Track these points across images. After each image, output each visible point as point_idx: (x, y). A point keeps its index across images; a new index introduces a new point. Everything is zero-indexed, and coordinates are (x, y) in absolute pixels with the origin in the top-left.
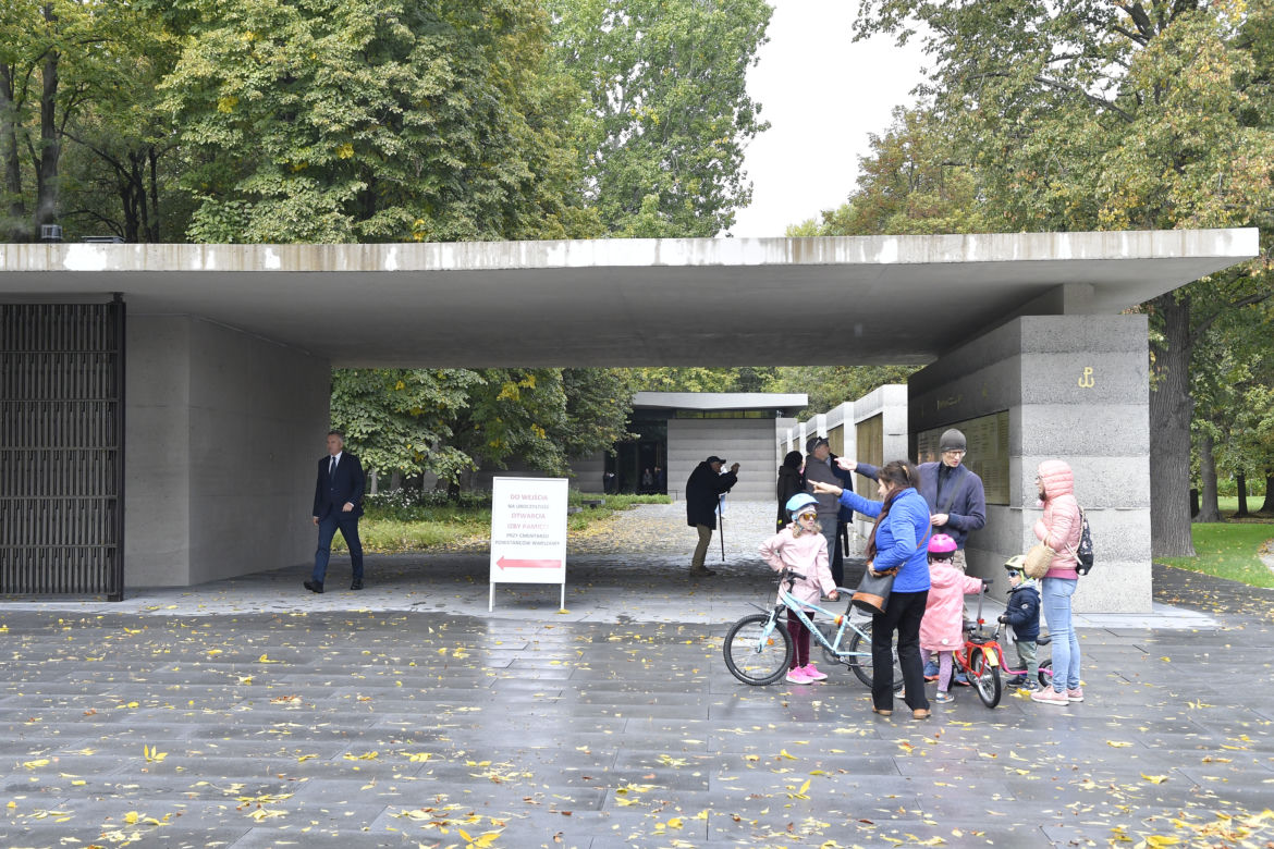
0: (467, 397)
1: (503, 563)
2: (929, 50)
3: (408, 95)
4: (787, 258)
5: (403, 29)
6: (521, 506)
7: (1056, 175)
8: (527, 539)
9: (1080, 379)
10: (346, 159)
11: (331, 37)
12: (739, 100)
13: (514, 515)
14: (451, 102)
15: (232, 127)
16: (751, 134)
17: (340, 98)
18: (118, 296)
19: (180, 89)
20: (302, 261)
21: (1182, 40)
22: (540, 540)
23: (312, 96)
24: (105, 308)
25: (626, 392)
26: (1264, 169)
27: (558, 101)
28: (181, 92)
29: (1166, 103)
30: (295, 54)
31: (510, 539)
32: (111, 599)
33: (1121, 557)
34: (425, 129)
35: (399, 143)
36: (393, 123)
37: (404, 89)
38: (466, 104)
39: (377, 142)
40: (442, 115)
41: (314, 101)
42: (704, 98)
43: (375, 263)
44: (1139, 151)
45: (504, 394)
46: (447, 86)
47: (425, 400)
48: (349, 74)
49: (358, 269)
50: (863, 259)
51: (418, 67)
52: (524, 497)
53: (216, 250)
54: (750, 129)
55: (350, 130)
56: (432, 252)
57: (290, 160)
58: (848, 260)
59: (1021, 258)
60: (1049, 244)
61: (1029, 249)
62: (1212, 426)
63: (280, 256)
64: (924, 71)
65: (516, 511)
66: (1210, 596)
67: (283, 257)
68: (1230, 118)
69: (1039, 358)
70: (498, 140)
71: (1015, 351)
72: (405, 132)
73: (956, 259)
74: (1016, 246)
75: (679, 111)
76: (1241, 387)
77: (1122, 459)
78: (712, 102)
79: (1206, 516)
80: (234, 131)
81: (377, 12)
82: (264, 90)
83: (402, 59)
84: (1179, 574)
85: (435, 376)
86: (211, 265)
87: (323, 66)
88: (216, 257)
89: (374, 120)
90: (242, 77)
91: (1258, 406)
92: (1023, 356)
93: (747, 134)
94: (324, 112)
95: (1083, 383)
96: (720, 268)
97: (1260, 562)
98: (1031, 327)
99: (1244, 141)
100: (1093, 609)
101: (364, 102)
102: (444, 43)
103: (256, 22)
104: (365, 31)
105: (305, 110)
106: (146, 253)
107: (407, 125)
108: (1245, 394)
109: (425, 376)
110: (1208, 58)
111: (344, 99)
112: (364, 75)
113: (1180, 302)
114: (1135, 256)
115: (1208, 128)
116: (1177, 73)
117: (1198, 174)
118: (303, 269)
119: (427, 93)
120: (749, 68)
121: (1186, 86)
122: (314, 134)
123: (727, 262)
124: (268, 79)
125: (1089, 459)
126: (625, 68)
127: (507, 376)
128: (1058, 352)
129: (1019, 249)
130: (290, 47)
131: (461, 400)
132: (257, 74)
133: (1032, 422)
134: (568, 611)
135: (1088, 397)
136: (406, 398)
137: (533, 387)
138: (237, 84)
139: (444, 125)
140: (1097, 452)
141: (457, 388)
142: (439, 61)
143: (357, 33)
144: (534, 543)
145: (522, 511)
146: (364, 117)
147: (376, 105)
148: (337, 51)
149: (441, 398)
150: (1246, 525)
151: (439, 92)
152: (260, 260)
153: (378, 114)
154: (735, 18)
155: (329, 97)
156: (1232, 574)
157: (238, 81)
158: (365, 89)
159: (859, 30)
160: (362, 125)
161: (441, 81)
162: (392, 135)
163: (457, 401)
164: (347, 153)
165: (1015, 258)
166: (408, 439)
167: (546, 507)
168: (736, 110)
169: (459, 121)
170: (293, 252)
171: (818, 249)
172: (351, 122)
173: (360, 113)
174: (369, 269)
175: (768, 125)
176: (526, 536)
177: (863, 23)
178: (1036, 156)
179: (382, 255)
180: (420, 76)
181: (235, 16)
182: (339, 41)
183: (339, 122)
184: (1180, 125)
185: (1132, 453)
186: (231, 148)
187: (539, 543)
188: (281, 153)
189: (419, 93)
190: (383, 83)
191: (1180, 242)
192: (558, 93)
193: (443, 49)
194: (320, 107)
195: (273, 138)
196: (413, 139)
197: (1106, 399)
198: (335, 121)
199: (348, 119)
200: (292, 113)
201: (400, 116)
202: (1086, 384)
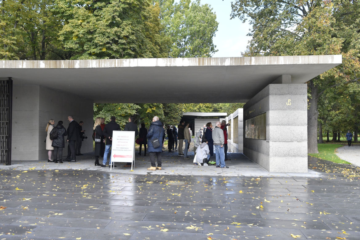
0: (136, 112)
1: (115, 156)
2: (251, 24)
3: (120, 35)
4: (196, 64)
5: (119, 19)
6: (121, 139)
7: (282, 52)
8: (122, 149)
9: (287, 103)
10: (104, 51)
11: (101, 21)
12: (211, 45)
13: (119, 142)
14: (130, 37)
15: (76, 44)
16: (214, 52)
17: (103, 36)
18: (10, 78)
19: (63, 34)
20: (51, 65)
21: (316, 14)
22: (126, 149)
23: (96, 36)
24: (6, 81)
25: (181, 112)
26: (339, 48)
27: (165, 42)
28: (64, 35)
29: (312, 31)
30: (92, 25)
31: (117, 149)
32: (7, 165)
33: (299, 156)
34: (124, 44)
35: (118, 48)
36: (116, 42)
37: (119, 34)
38: (135, 38)
39: (112, 47)
40: (128, 40)
41: (96, 37)
42: (203, 44)
43: (72, 66)
44: (304, 45)
45: (148, 111)
46: (130, 33)
47: (125, 112)
48: (105, 30)
49: (68, 68)
50: (220, 65)
51: (122, 28)
52: (122, 137)
53: (26, 62)
54: (214, 51)
55: (105, 44)
56: (89, 62)
57: (90, 52)
58: (215, 65)
59: (268, 64)
60: (277, 60)
61: (271, 61)
62: (322, 120)
63: (45, 63)
64: (250, 30)
65: (119, 140)
66: (324, 166)
67: (46, 64)
68: (329, 35)
69: (275, 96)
70: (144, 48)
71: (268, 95)
72: (119, 45)
73: (248, 64)
74: (267, 60)
75: (196, 47)
76: (329, 111)
77: (299, 126)
78: (205, 45)
79: (320, 142)
80: (77, 45)
81: (112, 15)
82: (84, 34)
83: (118, 27)
84: (314, 159)
85: (128, 106)
86: (25, 67)
87: (98, 28)
88: (26, 65)
89: (111, 42)
90: (78, 31)
91: (333, 116)
92: (270, 96)
93: (213, 52)
94: (99, 39)
95: (288, 104)
96: (176, 67)
97: (336, 155)
98: (272, 87)
99: (333, 41)
100: (290, 171)
101: (108, 37)
102: (129, 23)
103: (82, 17)
104: (109, 19)
105: (94, 39)
106: (6, 63)
107: (119, 43)
108: (330, 113)
109: (126, 106)
110: (323, 18)
111: (104, 36)
112: (109, 30)
113: (315, 86)
114: (303, 63)
115: (323, 37)
116: (315, 23)
117: (321, 50)
118: (51, 68)
119: (124, 35)
120: (213, 37)
121: (317, 26)
122: (96, 45)
123: (178, 65)
124: (85, 32)
125: (289, 127)
126: (185, 37)
127: (148, 107)
128: (280, 95)
129: (267, 61)
130: (91, 24)
131: (135, 112)
132: (82, 30)
133: (273, 115)
134: (133, 171)
135: (289, 108)
136: (121, 111)
137: (155, 110)
138: (78, 33)
139: (129, 43)
140: (292, 125)
141: (134, 109)
142: (128, 27)
143: (107, 20)
144: (124, 150)
145: (121, 141)
146: (109, 41)
147: (112, 38)
148: (102, 24)
149: (129, 112)
150: (329, 144)
151: (127, 35)
152: (39, 65)
153: (112, 40)
154: (210, 25)
155: (100, 36)
156: (329, 159)
157: (77, 32)
158: (109, 34)
159: (232, 16)
160: (108, 43)
161: (128, 32)
162: (116, 45)
163: (134, 112)
164: (104, 50)
165: (266, 64)
166: (121, 122)
167: (128, 140)
168: (210, 47)
169: (133, 42)
170: (48, 62)
171: (206, 61)
172: (105, 42)
173: (108, 40)
174: (71, 68)
175: (218, 50)
176: (122, 148)
177: (233, 14)
178: (277, 47)
179: (75, 63)
180: (123, 31)
181: (77, 16)
182: (103, 22)
183: (102, 42)
184: (316, 37)
185: (302, 125)
186: (76, 49)
187: (126, 150)
188: (88, 50)
189: (122, 35)
190: (113, 32)
191: (317, 59)
192: (165, 40)
193: (129, 24)
194: (97, 38)
195: (86, 46)
196: (121, 47)
197: (294, 109)
198: (101, 42)
199: (104, 41)
200: (90, 40)
201: (118, 41)
202: (289, 104)
